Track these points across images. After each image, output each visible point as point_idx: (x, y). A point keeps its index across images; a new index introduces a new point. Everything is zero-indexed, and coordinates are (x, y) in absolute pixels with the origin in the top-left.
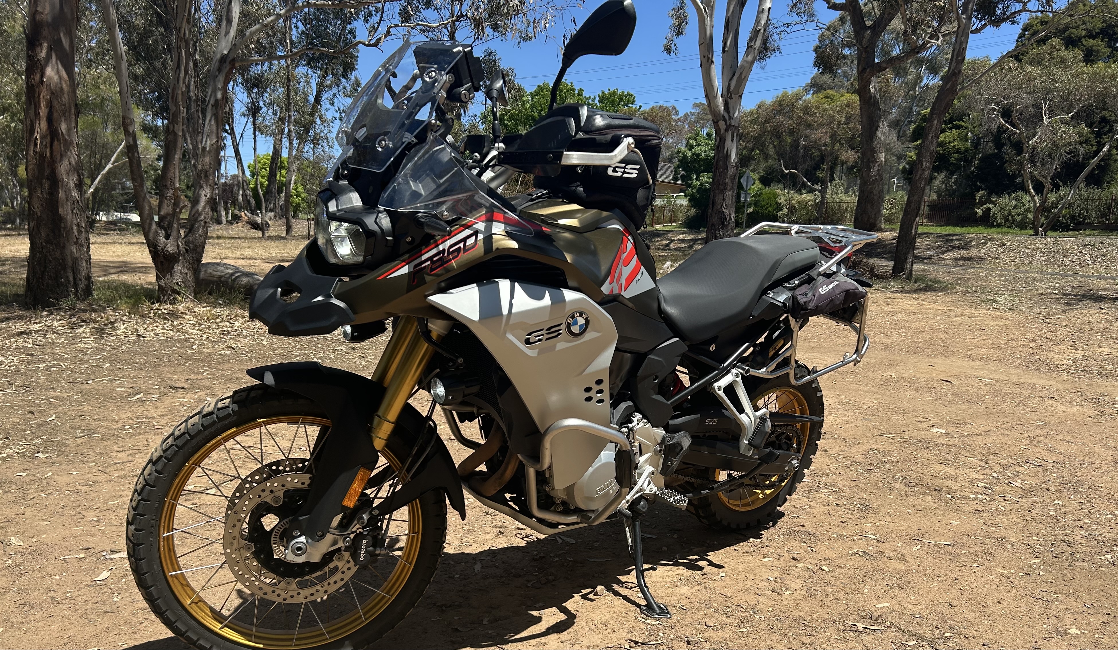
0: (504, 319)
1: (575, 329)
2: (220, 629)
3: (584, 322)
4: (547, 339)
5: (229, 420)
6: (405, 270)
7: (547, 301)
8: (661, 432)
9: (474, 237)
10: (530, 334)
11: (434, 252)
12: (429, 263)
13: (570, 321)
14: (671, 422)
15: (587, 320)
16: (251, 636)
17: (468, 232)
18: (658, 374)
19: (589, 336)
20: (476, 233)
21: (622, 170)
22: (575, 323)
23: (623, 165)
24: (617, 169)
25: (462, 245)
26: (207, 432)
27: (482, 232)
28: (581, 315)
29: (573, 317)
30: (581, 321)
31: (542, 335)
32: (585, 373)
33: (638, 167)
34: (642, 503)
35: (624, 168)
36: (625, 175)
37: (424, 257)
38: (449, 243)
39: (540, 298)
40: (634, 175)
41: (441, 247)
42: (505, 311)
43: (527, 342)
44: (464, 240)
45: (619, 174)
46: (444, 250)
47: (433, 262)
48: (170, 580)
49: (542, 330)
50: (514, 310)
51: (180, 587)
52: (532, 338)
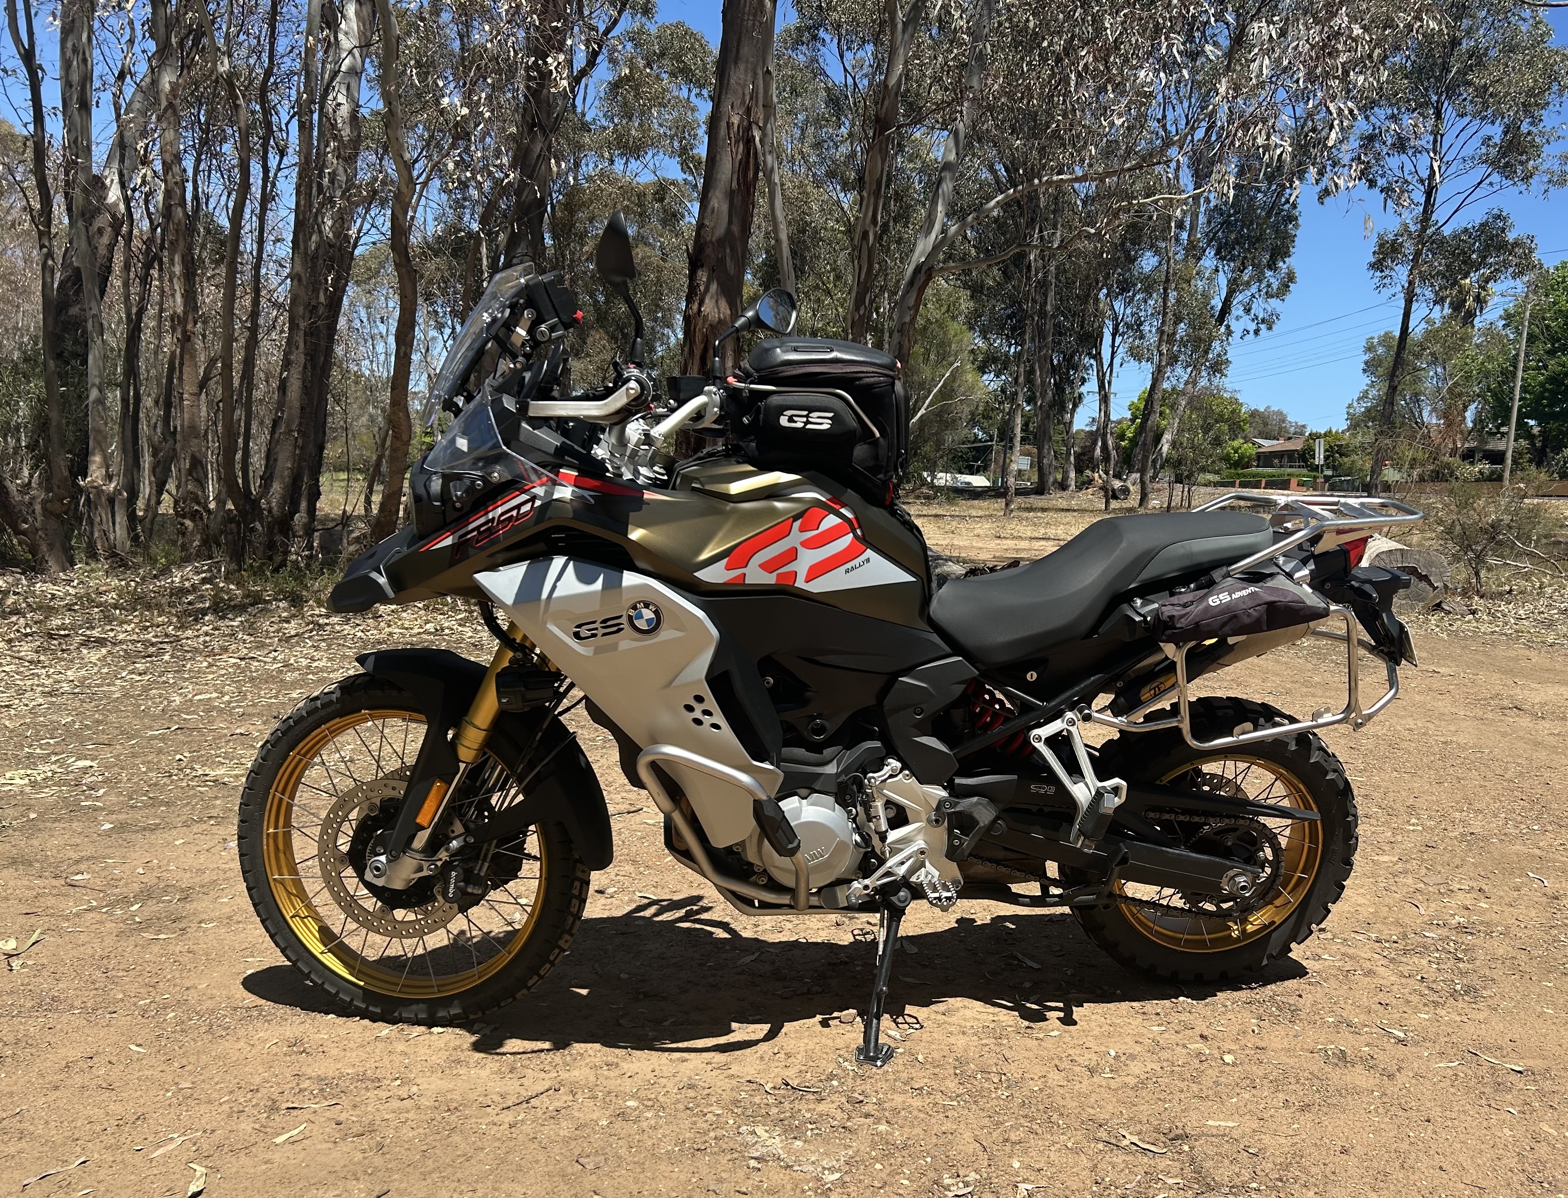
0: (543, 605)
1: (641, 624)
2: (322, 953)
3: (653, 616)
4: (604, 635)
5: (332, 708)
6: (449, 541)
7: (598, 585)
8: (939, 793)
9: (530, 504)
10: (579, 626)
11: (482, 520)
12: (475, 533)
13: (632, 613)
14: (958, 781)
15: (656, 613)
16: (354, 968)
17: (524, 497)
18: (923, 706)
19: (666, 634)
20: (533, 499)
21: (805, 419)
22: (640, 616)
23: (805, 413)
24: (795, 419)
25: (514, 513)
26: (310, 719)
27: (540, 498)
28: (647, 606)
29: (634, 608)
30: (648, 614)
31: (596, 629)
32: (674, 684)
33: (831, 415)
34: (902, 894)
35: (807, 416)
36: (809, 426)
37: (471, 527)
38: (500, 510)
39: (590, 581)
40: (826, 427)
41: (490, 516)
42: (545, 595)
43: (577, 635)
44: (518, 507)
45: (800, 425)
46: (493, 518)
47: (480, 533)
48: (272, 884)
49: (594, 622)
50: (555, 595)
51: (284, 894)
52: (584, 632)
